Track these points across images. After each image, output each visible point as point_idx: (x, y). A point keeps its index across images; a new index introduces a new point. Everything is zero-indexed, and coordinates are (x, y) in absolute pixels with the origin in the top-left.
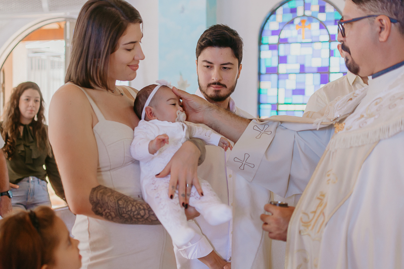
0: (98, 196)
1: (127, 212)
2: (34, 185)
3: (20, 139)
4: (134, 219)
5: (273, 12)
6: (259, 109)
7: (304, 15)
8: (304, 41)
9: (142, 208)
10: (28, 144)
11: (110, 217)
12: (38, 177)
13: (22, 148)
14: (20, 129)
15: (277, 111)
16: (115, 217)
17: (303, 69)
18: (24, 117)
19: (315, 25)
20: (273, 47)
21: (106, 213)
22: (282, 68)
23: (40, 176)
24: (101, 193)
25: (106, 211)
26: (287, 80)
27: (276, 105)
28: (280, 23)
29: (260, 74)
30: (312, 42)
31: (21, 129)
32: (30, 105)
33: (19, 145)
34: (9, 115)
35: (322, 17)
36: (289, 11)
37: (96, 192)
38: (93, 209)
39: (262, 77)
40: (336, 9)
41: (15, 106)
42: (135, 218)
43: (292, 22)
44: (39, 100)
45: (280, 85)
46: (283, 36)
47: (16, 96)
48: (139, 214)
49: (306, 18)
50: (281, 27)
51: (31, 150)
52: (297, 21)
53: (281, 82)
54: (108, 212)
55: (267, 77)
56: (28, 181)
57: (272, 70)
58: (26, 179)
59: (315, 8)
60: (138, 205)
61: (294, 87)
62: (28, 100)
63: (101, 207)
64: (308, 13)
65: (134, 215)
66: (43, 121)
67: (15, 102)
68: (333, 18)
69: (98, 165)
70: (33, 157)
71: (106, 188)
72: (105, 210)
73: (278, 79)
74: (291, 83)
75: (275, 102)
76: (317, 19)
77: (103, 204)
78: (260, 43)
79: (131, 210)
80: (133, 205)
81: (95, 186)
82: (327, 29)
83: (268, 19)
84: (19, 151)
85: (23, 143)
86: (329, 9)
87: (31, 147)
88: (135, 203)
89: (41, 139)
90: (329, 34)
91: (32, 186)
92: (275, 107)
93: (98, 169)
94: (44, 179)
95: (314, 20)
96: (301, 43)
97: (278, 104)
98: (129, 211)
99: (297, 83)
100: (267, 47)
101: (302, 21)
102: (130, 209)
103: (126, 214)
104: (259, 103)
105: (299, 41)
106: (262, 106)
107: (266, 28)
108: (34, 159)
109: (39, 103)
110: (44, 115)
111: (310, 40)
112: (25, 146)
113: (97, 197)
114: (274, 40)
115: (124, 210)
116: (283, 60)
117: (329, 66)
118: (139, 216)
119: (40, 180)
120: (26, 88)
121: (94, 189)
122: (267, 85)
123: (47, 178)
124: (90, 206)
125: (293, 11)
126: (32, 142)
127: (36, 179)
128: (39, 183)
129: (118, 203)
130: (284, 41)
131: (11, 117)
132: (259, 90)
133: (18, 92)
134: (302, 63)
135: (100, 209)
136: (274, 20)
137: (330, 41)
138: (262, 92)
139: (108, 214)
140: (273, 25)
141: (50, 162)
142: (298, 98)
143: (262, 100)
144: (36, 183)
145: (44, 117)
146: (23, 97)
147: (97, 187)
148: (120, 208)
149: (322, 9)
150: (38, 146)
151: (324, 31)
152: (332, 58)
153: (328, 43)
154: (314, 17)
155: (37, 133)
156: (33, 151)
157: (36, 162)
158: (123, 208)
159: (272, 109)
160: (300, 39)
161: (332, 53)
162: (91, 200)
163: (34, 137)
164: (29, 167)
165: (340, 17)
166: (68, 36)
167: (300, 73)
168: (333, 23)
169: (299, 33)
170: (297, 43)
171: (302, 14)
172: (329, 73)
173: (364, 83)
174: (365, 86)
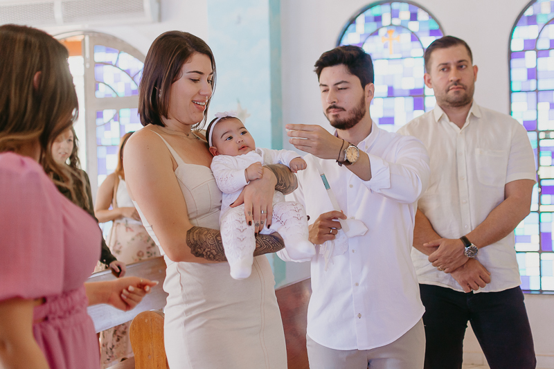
0: (195, 237)
5: (352, 21)
7: (391, 25)
8: (392, 57)
11: (211, 256)
17: (391, 93)
19: (406, 37)
24: (197, 233)
25: (206, 251)
28: (361, 35)
30: (402, 58)
35: (414, 26)
36: (373, 19)
38: (192, 252)
40: (431, 16)
43: (376, 33)
44: (72, 139)
49: (393, 28)
50: (363, 40)
52: (382, 32)
54: (208, 251)
59: (405, 15)
61: (381, 116)
63: (200, 248)
64: (396, 22)
66: (77, 164)
68: (427, 28)
71: (200, 228)
72: (204, 250)
74: (377, 110)
76: (408, 29)
77: (202, 244)
81: (189, 228)
82: (419, 41)
83: (346, 29)
86: (422, 16)
90: (423, 48)
95: (404, 30)
96: (388, 59)
99: (384, 110)
101: (388, 32)
105: (386, 56)
107: (344, 41)
109: (72, 143)
110: (79, 156)
111: (399, 56)
113: (193, 239)
117: (424, 88)
121: (189, 232)
124: (189, 250)
125: (378, 19)
134: (390, 84)
135: (199, 250)
136: (354, 30)
139: (208, 253)
140: (352, 38)
142: (387, 128)
148: (220, 244)
149: (414, 17)
151: (416, 44)
154: (404, 27)
160: (387, 54)
162: (188, 243)
165: (436, 27)
166: (87, 55)
167: (388, 97)
168: (428, 33)
169: (386, 47)
170: (383, 59)
171: (389, 24)
172: (424, 96)
173: (450, 120)
174: (452, 124)
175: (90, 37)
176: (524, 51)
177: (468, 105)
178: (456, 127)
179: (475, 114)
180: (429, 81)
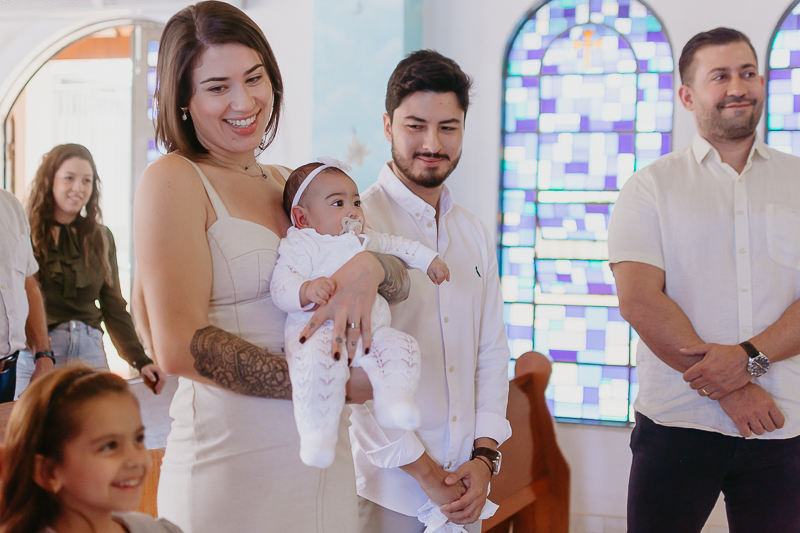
0: (206, 343)
1: (253, 373)
2: (79, 336)
3: (55, 252)
4: (266, 387)
5: (531, 15)
6: (501, 200)
7: (589, 23)
8: (588, 71)
9: (280, 368)
10: (69, 262)
11: (224, 381)
12: (86, 321)
13: (58, 268)
14: (53, 233)
15: (537, 203)
16: (234, 381)
17: (585, 126)
18: (61, 210)
19: (611, 41)
20: (529, 82)
21: (218, 374)
22: (547, 123)
23: (90, 320)
24: (210, 338)
25: (218, 370)
26: (555, 146)
27: (535, 193)
28: (543, 37)
29: (504, 133)
30: (604, 74)
31: (56, 232)
32: (74, 189)
33: (52, 263)
34: (33, 205)
35: (623, 26)
36: (561, 13)
37: (202, 336)
38: (196, 366)
39: (509, 139)
40: (650, 11)
41: (46, 190)
42: (267, 384)
43: (566, 35)
44: (91, 179)
45: (542, 155)
46: (548, 60)
47: (49, 171)
48: (274, 378)
49: (592, 28)
50: (545, 44)
51: (74, 272)
52: (576, 33)
53: (544, 148)
54: (221, 372)
55: (517, 138)
56: (69, 330)
57: (527, 126)
58: (65, 325)
59: (611, 8)
60: (274, 362)
61: (569, 160)
62: (71, 178)
63: (210, 363)
64: (597, 18)
65: (265, 380)
66: (97, 216)
67: (47, 183)
68: (644, 29)
69: (212, 294)
70: (77, 286)
71: (220, 331)
72: (216, 368)
73: (539, 143)
74: (563, 150)
75: (531, 186)
76: (614, 30)
77: (214, 358)
78: (505, 74)
79: (262, 370)
80: (264, 363)
81: (201, 327)
82: (631, 48)
83: (521, 27)
84: (51, 272)
85: (59, 258)
86: (637, 11)
87: (75, 267)
88: (268, 359)
89: (92, 252)
90: (637, 60)
91: (75, 338)
92: (532, 195)
93: (211, 301)
94: (97, 327)
95: (609, 31)
96: (583, 75)
97: (537, 190)
98: (257, 372)
99: (574, 151)
100: (518, 82)
101: (585, 34)
102: (258, 368)
103: (252, 376)
104: (502, 188)
105: (580, 71)
106: (507, 194)
107: (517, 45)
108: (79, 289)
109: (90, 185)
110: (100, 205)
111: (600, 70)
112: (63, 264)
113: (203, 345)
114: (532, 68)
115: (249, 369)
116: (548, 106)
117: (635, 120)
118: (274, 382)
119: (90, 328)
120: (68, 157)
121: (200, 332)
122: (518, 154)
123: (103, 325)
124: (192, 361)
125: (569, 13)
126: (76, 258)
127: (82, 325)
128: (88, 333)
129: (238, 357)
130: (551, 71)
131: (37, 209)
132: (502, 162)
133: (52, 164)
134: (584, 113)
135: (207, 366)
136: (533, 30)
137: (637, 72)
138: (508, 166)
139: (221, 376)
140: (529, 40)
141: (109, 294)
142: (577, 179)
143: (508, 183)
144: (83, 332)
145: (99, 209)
146: (61, 174)
147: (205, 329)
148: (243, 365)
149: (624, 12)
150: (87, 265)
151: (626, 52)
152: (640, 103)
153: (635, 75)
154: (608, 27)
155: (85, 240)
156: (79, 274)
157: (84, 295)
158: (247, 365)
159: (528, 199)
160: (581, 67)
161: (640, 95)
162: (193, 349)
163: (80, 249)
164: (71, 304)
165: (657, 27)
166: (138, 55)
167: (580, 132)
168: (644, 37)
169: (580, 56)
170: (575, 74)
171: (586, 21)
172: (635, 132)
173: (723, 161)
174: (725, 166)
175: (143, 29)
176: (790, 68)
177: (751, 138)
178: (731, 171)
179: (761, 152)
180: (688, 98)
